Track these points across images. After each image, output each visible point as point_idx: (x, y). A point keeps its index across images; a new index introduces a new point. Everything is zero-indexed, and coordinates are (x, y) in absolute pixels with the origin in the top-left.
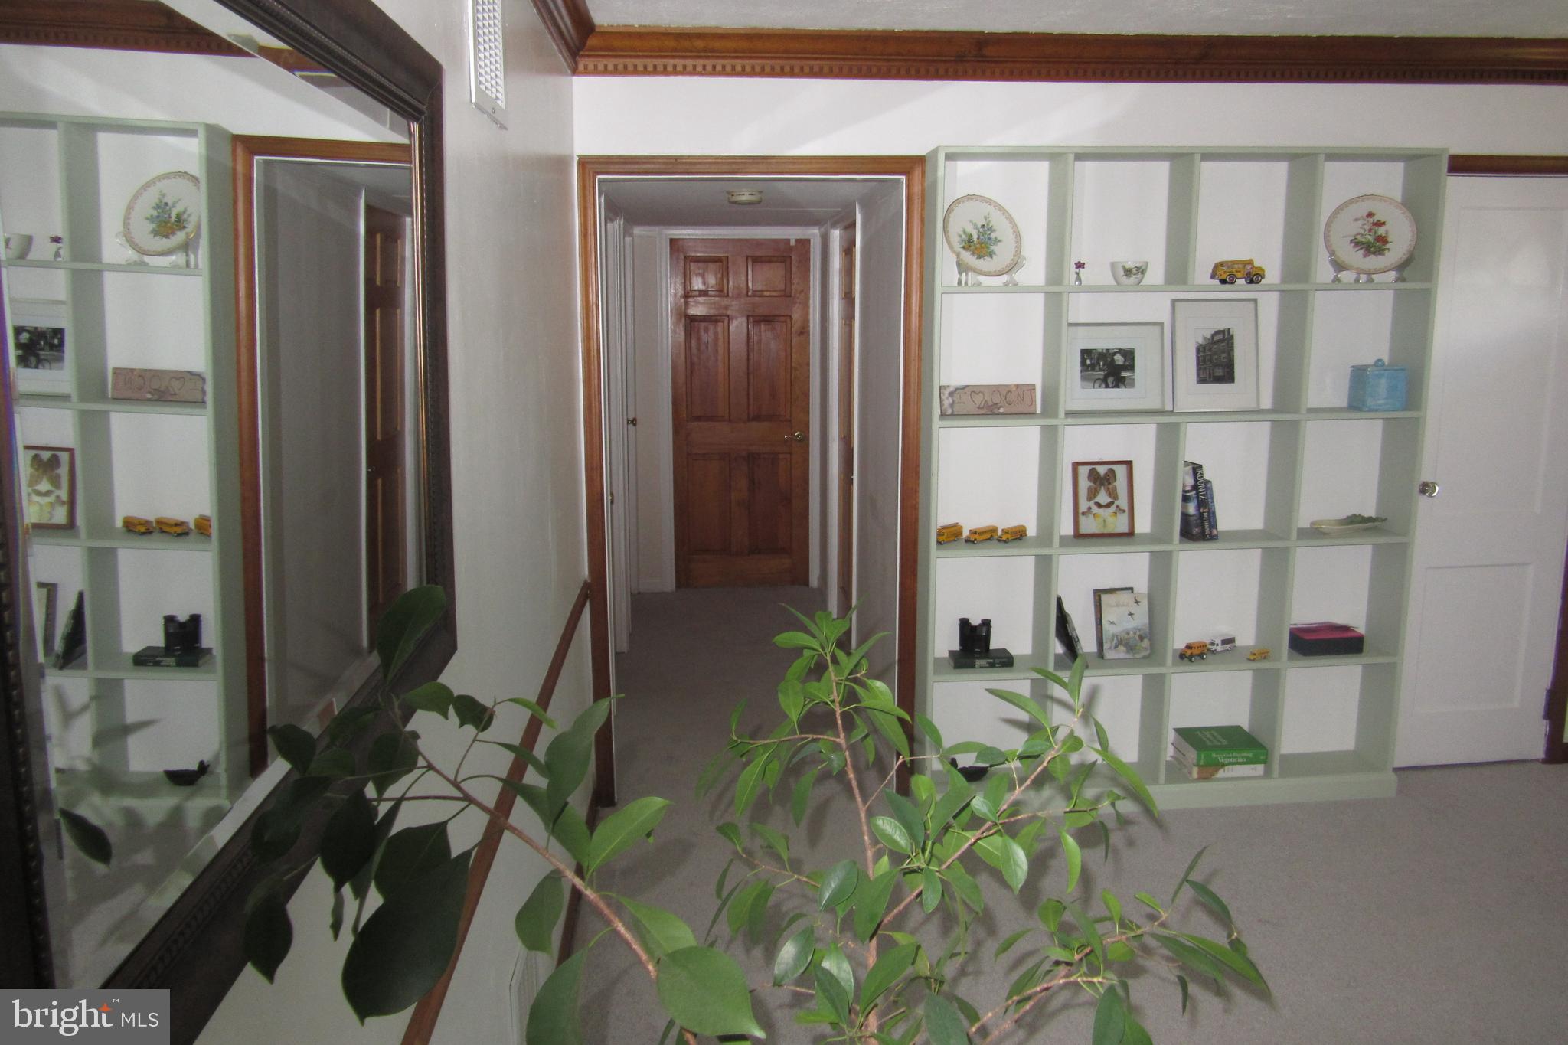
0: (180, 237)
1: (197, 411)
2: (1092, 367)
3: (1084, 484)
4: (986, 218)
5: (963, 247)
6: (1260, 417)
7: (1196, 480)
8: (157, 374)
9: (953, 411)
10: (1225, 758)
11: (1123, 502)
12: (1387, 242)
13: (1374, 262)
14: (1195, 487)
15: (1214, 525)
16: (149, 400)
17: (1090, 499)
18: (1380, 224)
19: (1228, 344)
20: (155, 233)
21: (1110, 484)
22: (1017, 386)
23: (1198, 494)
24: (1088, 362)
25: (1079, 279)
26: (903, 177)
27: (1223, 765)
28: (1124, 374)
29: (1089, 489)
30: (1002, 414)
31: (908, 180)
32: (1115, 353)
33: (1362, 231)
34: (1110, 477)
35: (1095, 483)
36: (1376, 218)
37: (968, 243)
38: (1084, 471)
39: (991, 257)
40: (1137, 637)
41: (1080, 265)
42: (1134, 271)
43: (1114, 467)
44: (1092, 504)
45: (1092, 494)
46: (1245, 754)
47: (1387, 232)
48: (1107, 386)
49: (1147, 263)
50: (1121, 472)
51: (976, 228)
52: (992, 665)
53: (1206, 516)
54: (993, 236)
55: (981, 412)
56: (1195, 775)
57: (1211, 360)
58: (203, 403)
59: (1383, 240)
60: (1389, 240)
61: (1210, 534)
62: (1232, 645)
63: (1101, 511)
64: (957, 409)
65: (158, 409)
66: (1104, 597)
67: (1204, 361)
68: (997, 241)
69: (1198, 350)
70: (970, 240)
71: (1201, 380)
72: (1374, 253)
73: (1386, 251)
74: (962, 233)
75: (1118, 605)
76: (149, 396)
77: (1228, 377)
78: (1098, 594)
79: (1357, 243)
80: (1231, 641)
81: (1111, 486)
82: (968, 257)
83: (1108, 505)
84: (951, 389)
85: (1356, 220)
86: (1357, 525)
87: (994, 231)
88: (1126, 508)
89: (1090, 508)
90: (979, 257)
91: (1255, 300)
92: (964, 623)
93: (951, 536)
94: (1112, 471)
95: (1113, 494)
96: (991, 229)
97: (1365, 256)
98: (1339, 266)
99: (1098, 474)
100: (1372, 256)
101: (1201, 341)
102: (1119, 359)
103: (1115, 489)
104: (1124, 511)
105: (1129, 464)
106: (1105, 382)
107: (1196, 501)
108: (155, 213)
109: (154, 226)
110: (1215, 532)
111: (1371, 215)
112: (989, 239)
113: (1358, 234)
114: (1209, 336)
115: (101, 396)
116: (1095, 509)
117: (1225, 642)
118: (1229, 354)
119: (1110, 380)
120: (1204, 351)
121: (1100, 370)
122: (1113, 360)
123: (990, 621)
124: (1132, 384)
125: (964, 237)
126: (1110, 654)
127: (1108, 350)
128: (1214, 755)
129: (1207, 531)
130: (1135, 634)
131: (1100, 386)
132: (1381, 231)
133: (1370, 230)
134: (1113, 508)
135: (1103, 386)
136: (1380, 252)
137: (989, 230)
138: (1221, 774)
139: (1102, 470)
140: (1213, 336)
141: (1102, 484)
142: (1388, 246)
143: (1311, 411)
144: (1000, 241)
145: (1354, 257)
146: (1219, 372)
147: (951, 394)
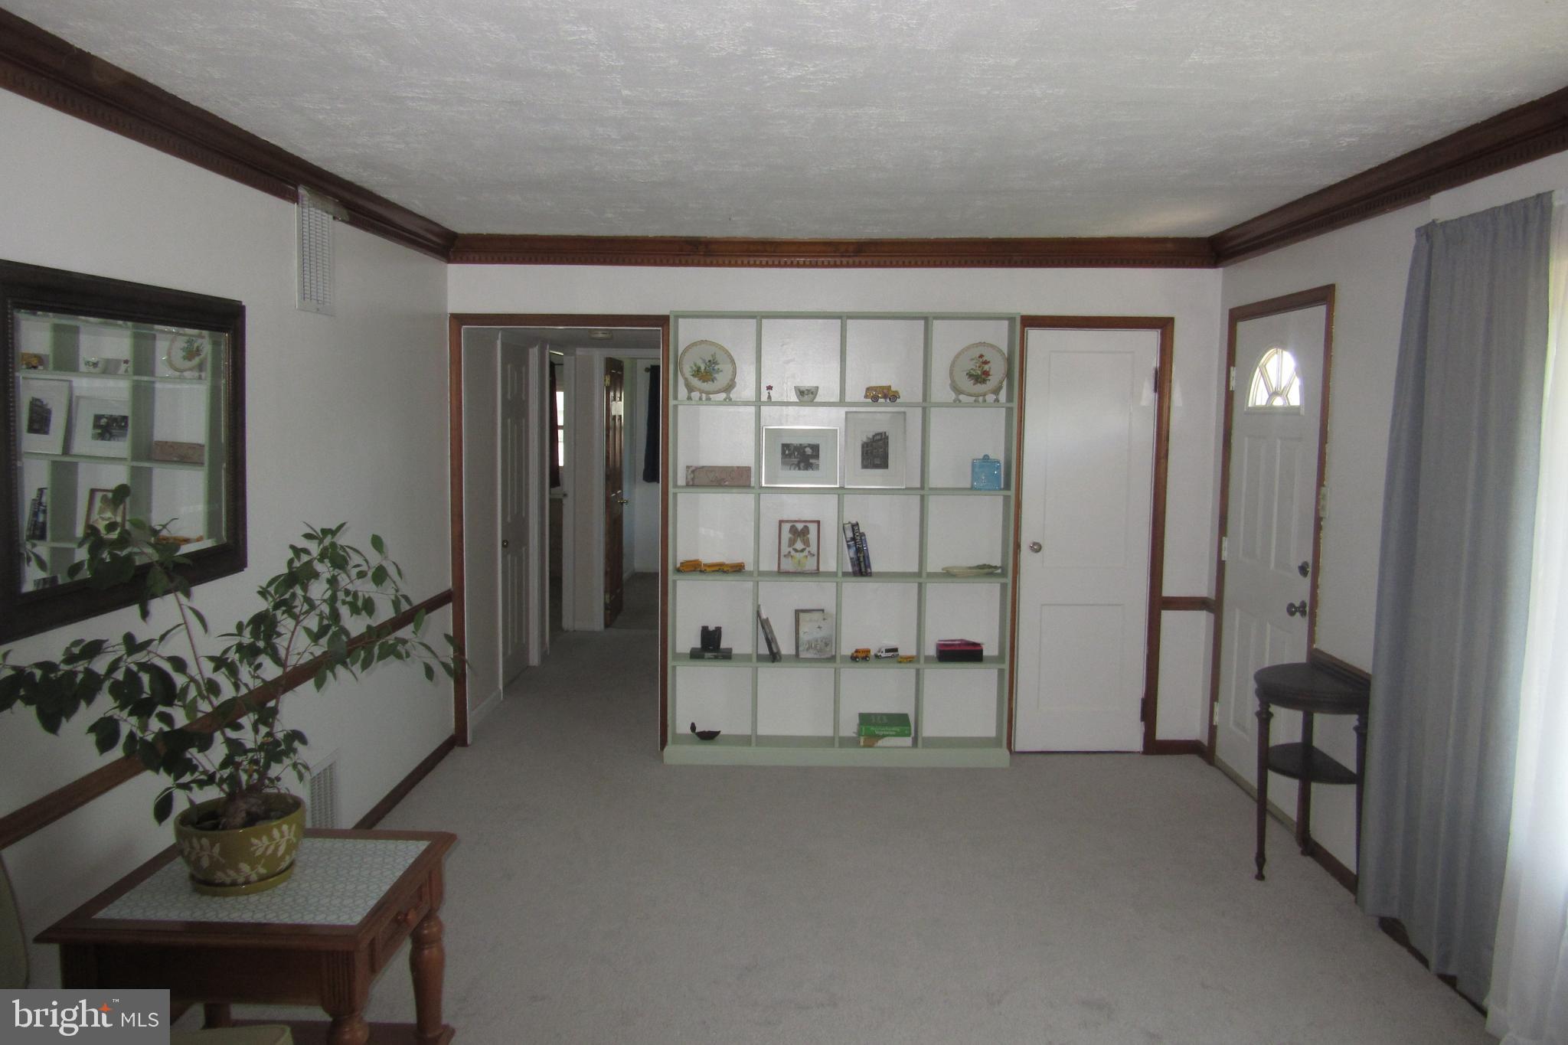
0: (196, 361)
1: (199, 468)
2: (790, 456)
3: (786, 535)
4: (712, 356)
5: (693, 375)
6: (913, 492)
7: (854, 534)
8: (181, 445)
9: (693, 483)
10: (880, 731)
11: (813, 549)
12: (989, 375)
13: (981, 388)
14: (853, 539)
15: (868, 566)
16: (175, 462)
17: (790, 546)
18: (986, 363)
19: (884, 442)
20: (184, 358)
21: (804, 536)
22: (738, 467)
23: (855, 543)
24: (787, 452)
25: (769, 397)
26: (660, 328)
27: (884, 736)
28: (811, 461)
29: (790, 540)
30: (726, 486)
31: (663, 330)
32: (806, 447)
33: (974, 367)
34: (806, 531)
35: (794, 535)
36: (984, 359)
37: (697, 373)
38: (786, 527)
39: (713, 381)
40: (823, 644)
41: (770, 388)
42: (806, 392)
43: (808, 525)
44: (791, 549)
45: (792, 543)
46: (894, 729)
47: (990, 368)
48: (799, 469)
49: (818, 387)
50: (813, 528)
51: (704, 361)
52: (716, 658)
53: (862, 559)
54: (716, 367)
55: (714, 484)
56: (862, 744)
57: (872, 453)
58: (202, 464)
59: (986, 373)
60: (991, 373)
61: (866, 572)
62: (896, 653)
63: (797, 555)
64: (696, 482)
65: (181, 467)
66: (802, 615)
67: (867, 453)
68: (718, 371)
69: (863, 447)
70: (699, 369)
71: (864, 466)
72: (980, 383)
73: (988, 382)
74: (693, 366)
75: (811, 621)
76: (175, 459)
77: (884, 464)
78: (798, 612)
79: (970, 375)
80: (895, 650)
81: (805, 538)
82: (695, 382)
83: (803, 550)
84: (693, 468)
85: (972, 359)
86: (986, 571)
87: (718, 364)
88: (816, 553)
89: (790, 552)
90: (704, 382)
91: (904, 413)
92: (705, 630)
93: (693, 568)
94: (806, 527)
95: (807, 543)
96: (716, 363)
97: (974, 384)
98: (957, 390)
99: (797, 529)
100: (979, 384)
101: (865, 440)
102: (809, 451)
103: (808, 539)
104: (814, 555)
105: (818, 522)
106: (798, 466)
107: (854, 548)
108: (186, 345)
109: (184, 354)
110: (869, 570)
111: (981, 356)
112: (714, 369)
113: (972, 369)
114: (871, 437)
115: (149, 458)
116: (793, 553)
117: (888, 651)
118: (885, 449)
119: (802, 465)
120: (867, 447)
121: (795, 458)
122: (804, 452)
123: (721, 628)
124: (817, 467)
125: (694, 368)
126: (803, 655)
127: (801, 445)
128: (872, 728)
129: (863, 570)
130: (822, 641)
131: (794, 469)
132: (986, 367)
133: (979, 367)
134: (806, 553)
135: (797, 468)
136: (984, 381)
137: (714, 363)
138: (880, 743)
139: (800, 526)
140: (874, 436)
141: (799, 535)
142: (990, 378)
143: (931, 489)
144: (721, 371)
145: (967, 384)
146: (877, 461)
147: (693, 472)
